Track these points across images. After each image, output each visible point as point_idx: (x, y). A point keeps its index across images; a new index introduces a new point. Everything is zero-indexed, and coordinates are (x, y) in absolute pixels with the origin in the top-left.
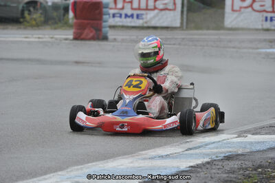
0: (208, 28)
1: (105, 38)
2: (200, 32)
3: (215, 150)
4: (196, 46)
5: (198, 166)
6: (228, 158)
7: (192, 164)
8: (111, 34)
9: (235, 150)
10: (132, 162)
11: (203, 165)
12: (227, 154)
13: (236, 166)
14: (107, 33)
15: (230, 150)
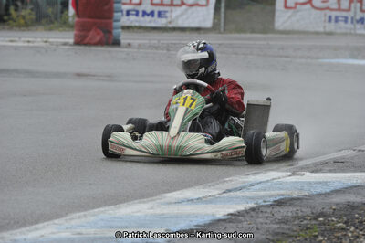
0: (253, 31)
1: (117, 43)
2: (243, 35)
3: (262, 193)
4: (236, 54)
5: (239, 214)
6: (280, 203)
7: (231, 211)
8: (125, 38)
9: (289, 192)
10: (152, 208)
11: (247, 212)
12: (278, 198)
13: (290, 214)
14: (119, 37)
15: (282, 192)
